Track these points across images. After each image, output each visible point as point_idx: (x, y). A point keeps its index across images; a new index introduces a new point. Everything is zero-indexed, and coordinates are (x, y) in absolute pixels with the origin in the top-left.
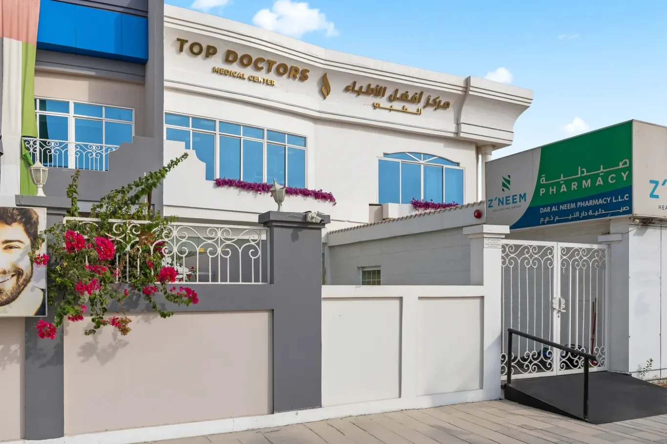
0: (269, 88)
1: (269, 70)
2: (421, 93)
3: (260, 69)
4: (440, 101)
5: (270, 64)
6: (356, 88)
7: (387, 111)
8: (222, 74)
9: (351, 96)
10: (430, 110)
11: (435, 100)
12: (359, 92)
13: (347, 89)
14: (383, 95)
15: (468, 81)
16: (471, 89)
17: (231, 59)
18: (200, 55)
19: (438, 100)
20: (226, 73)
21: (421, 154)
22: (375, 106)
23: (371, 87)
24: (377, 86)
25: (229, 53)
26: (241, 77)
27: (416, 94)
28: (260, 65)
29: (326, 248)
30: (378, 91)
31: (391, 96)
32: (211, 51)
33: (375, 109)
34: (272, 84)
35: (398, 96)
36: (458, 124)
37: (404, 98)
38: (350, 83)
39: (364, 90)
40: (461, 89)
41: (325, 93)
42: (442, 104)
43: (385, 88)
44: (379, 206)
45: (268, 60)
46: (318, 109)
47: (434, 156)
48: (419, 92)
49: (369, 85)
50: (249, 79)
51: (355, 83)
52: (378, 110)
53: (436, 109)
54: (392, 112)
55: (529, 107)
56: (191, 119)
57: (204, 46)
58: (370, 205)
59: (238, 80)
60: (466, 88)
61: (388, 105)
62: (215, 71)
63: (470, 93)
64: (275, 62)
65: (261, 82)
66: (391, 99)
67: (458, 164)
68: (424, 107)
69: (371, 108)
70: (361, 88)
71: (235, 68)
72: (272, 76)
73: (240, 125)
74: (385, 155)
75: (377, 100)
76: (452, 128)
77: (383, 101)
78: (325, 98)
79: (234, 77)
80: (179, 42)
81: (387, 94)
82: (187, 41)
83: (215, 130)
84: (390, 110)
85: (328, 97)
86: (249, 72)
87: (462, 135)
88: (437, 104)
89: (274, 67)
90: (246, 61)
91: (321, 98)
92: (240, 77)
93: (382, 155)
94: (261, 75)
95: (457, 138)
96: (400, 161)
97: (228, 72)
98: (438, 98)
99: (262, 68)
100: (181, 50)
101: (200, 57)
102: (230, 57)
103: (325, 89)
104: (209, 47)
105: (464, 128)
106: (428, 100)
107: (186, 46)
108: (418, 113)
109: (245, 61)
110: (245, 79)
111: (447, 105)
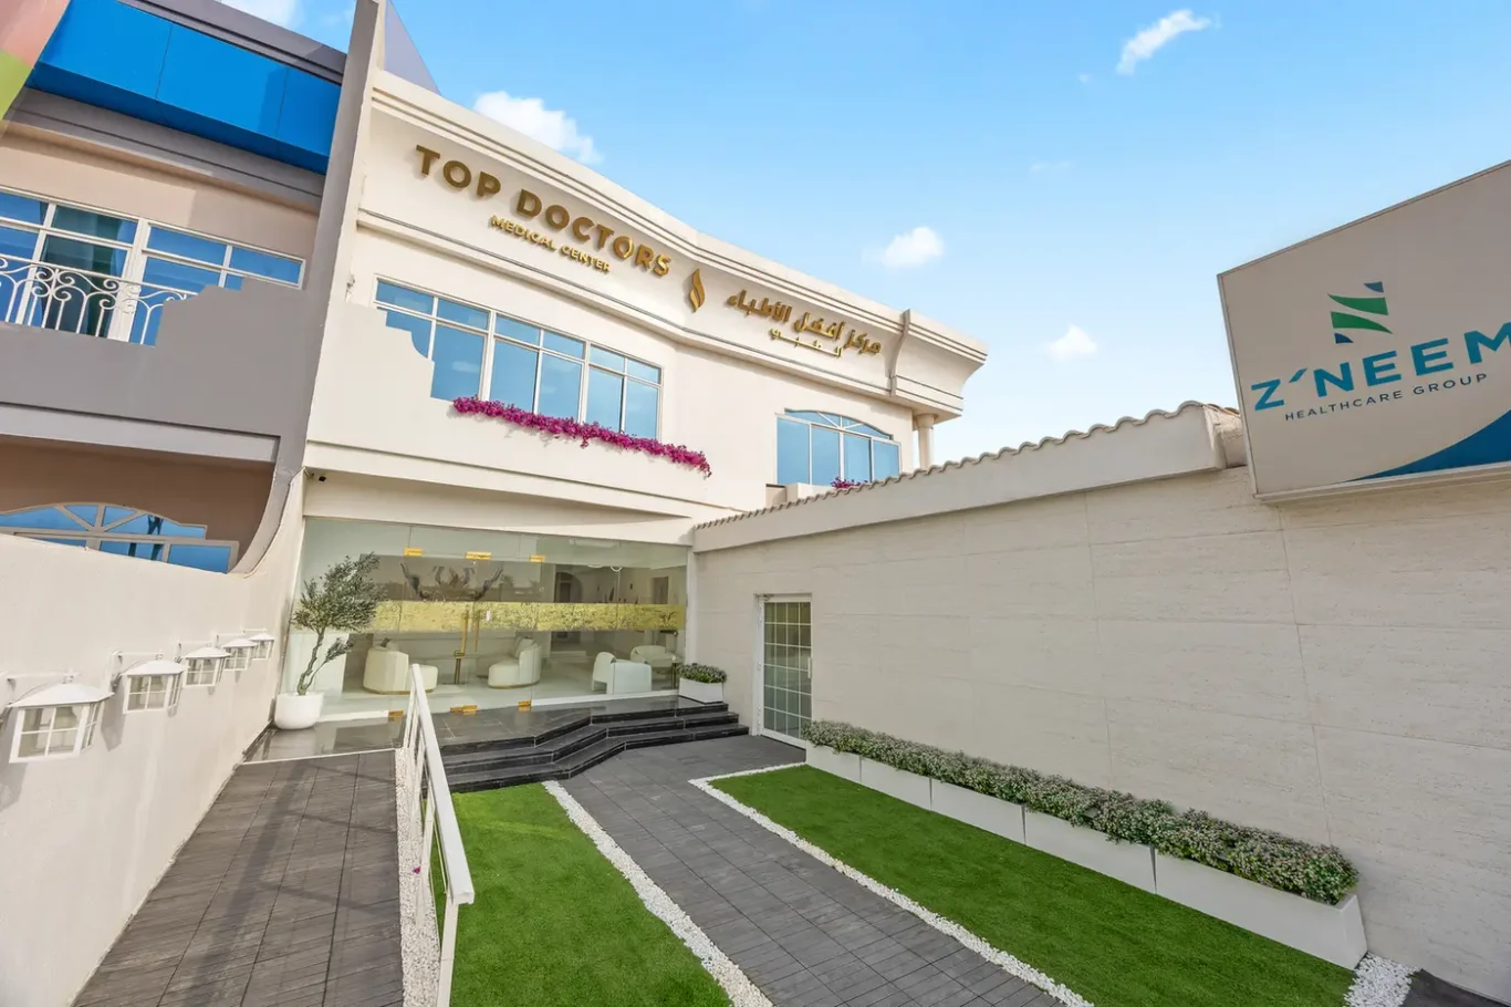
0: (599, 274)
1: (600, 245)
2: (842, 324)
3: (586, 238)
4: (867, 341)
5: (603, 233)
6: (746, 302)
7: (792, 346)
8: (510, 232)
9: (736, 315)
10: (851, 353)
11: (859, 339)
12: (750, 309)
13: (730, 302)
14: (786, 320)
15: (905, 316)
16: (911, 327)
17: (528, 207)
18: (465, 189)
19: (865, 339)
20: (517, 232)
21: (839, 416)
22: (773, 336)
23: (769, 304)
24: (778, 303)
25: (524, 196)
26: (547, 246)
27: (835, 324)
28: (584, 232)
29: (691, 556)
30: (779, 313)
31: (798, 322)
32: (488, 186)
33: (773, 338)
34: (602, 268)
35: (808, 323)
36: (891, 377)
37: (815, 329)
38: (736, 292)
39: (757, 307)
40: (896, 326)
41: (696, 304)
42: (869, 345)
43: (790, 308)
44: (780, 489)
45: (599, 227)
46: (682, 324)
47: (859, 422)
48: (838, 323)
49: (766, 300)
50: (562, 253)
51: (743, 293)
52: (776, 342)
53: (860, 352)
54: (798, 348)
55: (982, 364)
56: (436, 300)
57: (475, 174)
58: (768, 485)
59: (540, 250)
60: (903, 326)
61: (792, 336)
62: (495, 224)
63: (910, 332)
64: (612, 232)
65: (583, 261)
66: (797, 328)
67: (891, 437)
68: (845, 347)
69: (769, 338)
70: (753, 303)
71: (534, 226)
72: (604, 256)
73: (540, 328)
74: (788, 411)
75: (777, 327)
76: (884, 382)
77: (785, 329)
78: (694, 310)
79: (534, 242)
80: (422, 154)
81: (793, 318)
82: (437, 156)
83: (487, 328)
84: (796, 344)
85: (699, 310)
86: (561, 239)
87: (898, 393)
88: (861, 344)
89: (609, 241)
90: (556, 217)
91: (688, 310)
92: (544, 245)
93: (783, 412)
94: (586, 249)
95: (891, 400)
96: (809, 423)
97: (521, 230)
98: (865, 335)
99: (587, 238)
100: (425, 171)
101: (465, 192)
102: (526, 203)
103: (695, 294)
104: (484, 177)
105: (900, 384)
106: (851, 337)
107: (437, 167)
108: (837, 354)
109: (556, 219)
110: (552, 250)
111: (875, 349)
